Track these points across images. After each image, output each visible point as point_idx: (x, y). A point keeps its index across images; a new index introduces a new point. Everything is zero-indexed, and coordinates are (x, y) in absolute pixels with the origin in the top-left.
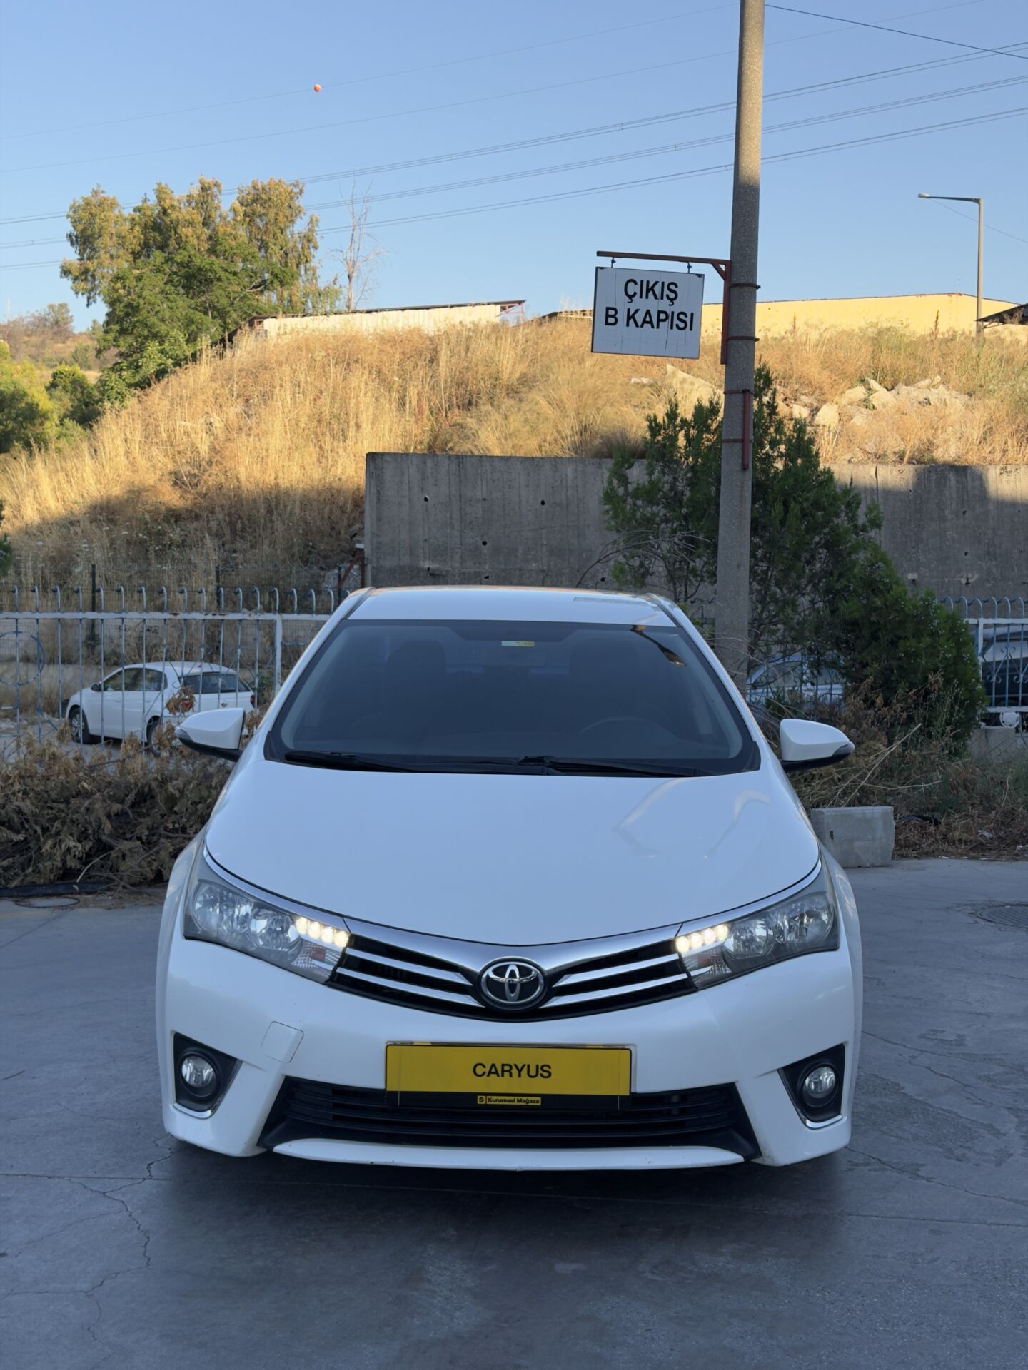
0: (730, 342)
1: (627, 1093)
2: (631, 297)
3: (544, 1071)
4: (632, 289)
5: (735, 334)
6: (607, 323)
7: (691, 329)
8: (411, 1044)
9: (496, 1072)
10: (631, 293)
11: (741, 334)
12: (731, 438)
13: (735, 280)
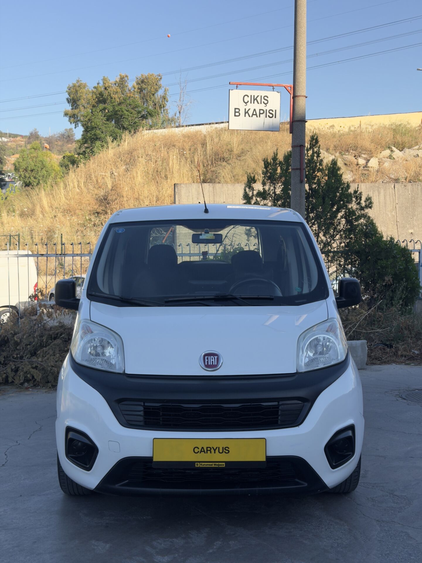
0: (294, 123)
2: (246, 103)
4: (247, 99)
5: (296, 119)
6: (235, 115)
7: (275, 117)
11: (299, 119)
12: (295, 168)
13: (295, 94)
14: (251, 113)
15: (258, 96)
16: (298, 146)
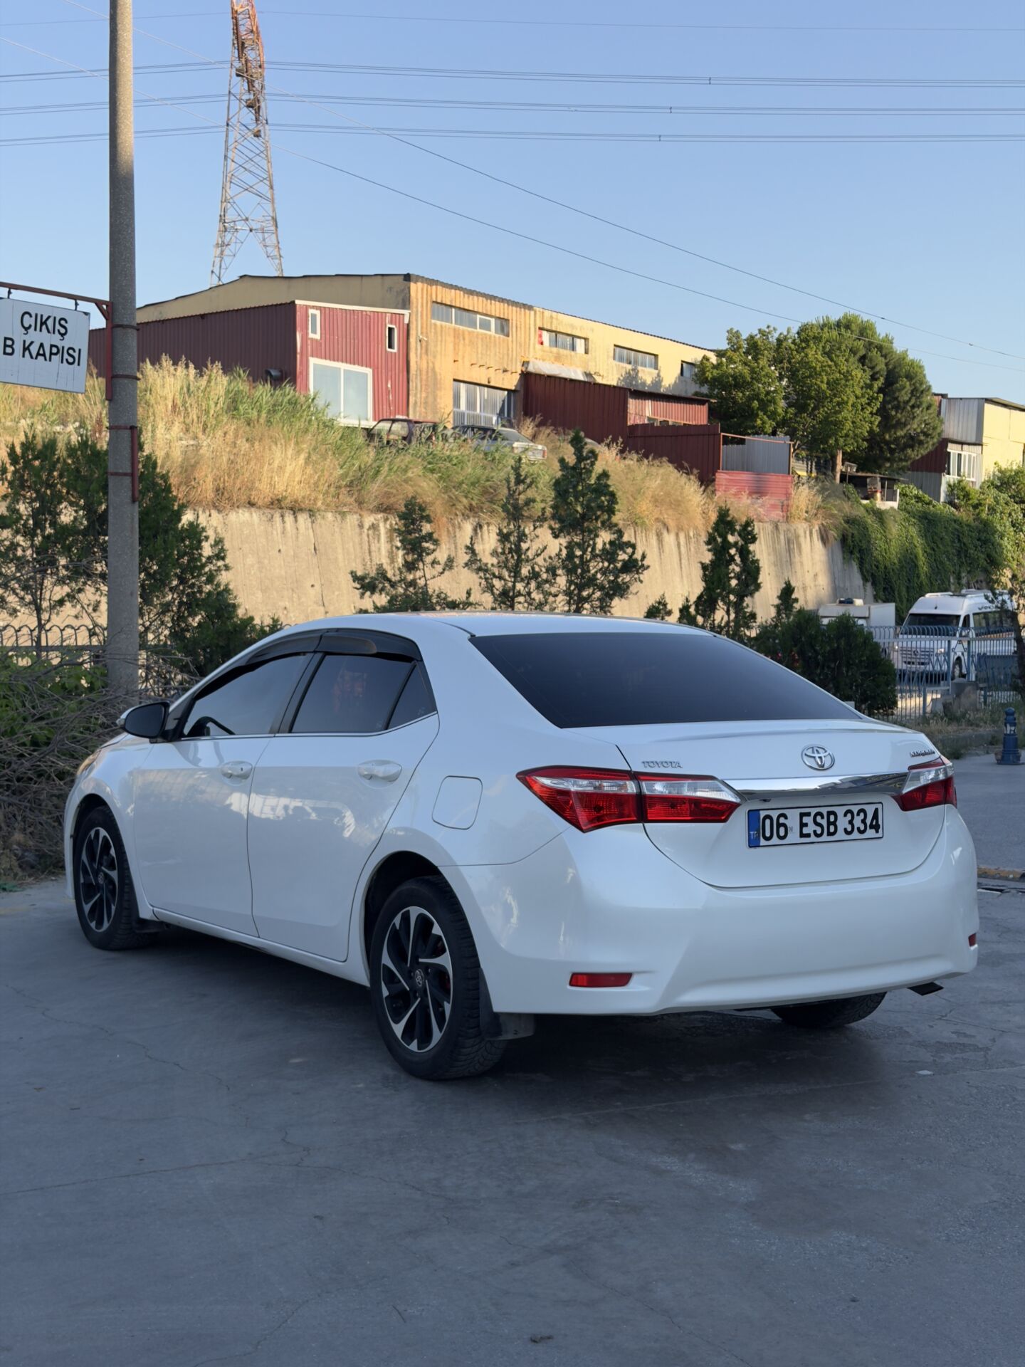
0: (115, 380)
2: (27, 329)
5: (121, 373)
6: (5, 353)
7: (79, 364)
10: (26, 325)
11: (126, 373)
12: (121, 471)
13: (117, 321)
14: (34, 349)
15: (49, 317)
16: (126, 428)
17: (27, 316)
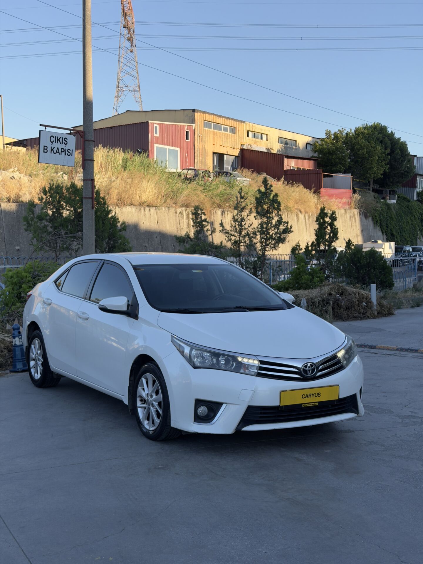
0: (85, 161)
1: (338, 399)
2: (52, 142)
3: (319, 395)
4: (53, 139)
5: (88, 158)
6: (44, 152)
7: (72, 156)
8: (286, 391)
9: (307, 397)
10: (52, 141)
11: (90, 159)
12: (88, 197)
13: (86, 138)
14: (55, 150)
15: (60, 138)
16: (89, 180)
17: (52, 137)
